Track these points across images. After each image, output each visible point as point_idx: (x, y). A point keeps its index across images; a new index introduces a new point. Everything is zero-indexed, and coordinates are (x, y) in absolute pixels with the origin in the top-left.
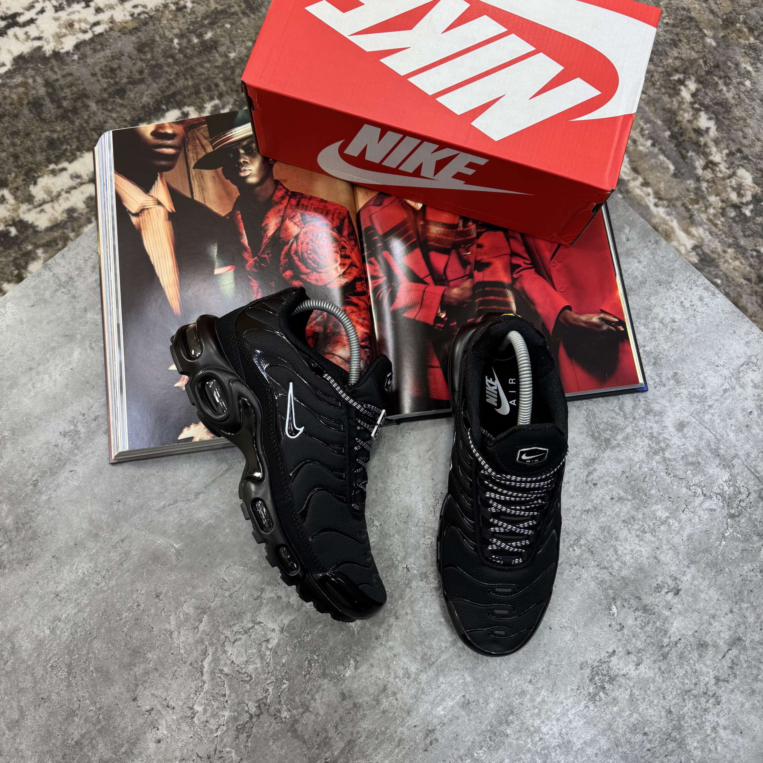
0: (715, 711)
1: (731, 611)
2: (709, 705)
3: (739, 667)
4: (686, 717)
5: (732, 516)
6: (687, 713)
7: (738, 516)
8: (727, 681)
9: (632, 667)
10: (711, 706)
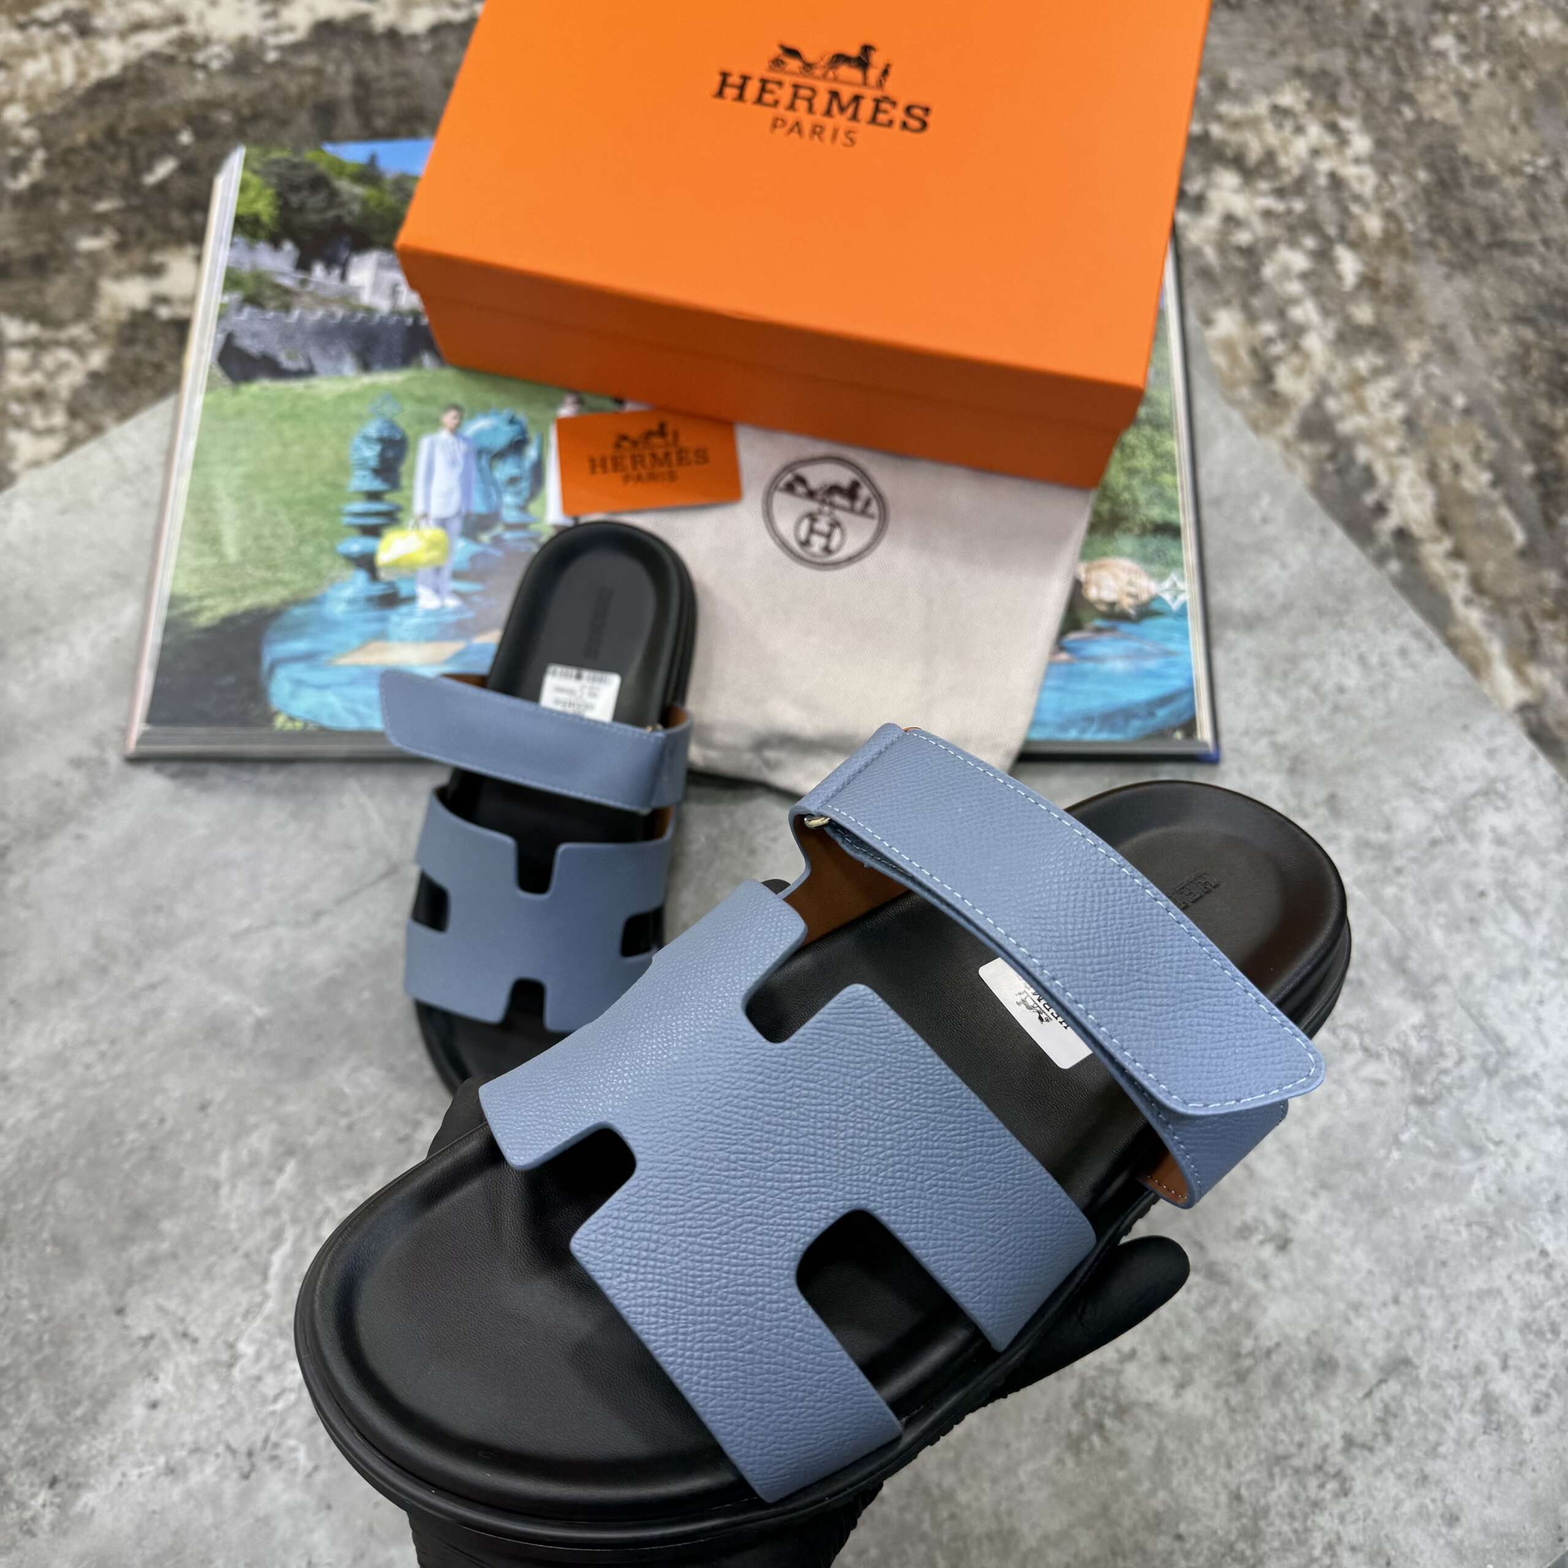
0: (1337, 1508)
1: (1396, 1300)
2: (1326, 1494)
3: (1399, 1421)
4: (1273, 1513)
5: (1420, 1101)
6: (1276, 1504)
7: (1432, 1103)
8: (1371, 1450)
9: (1167, 1390)
10: (1328, 1497)
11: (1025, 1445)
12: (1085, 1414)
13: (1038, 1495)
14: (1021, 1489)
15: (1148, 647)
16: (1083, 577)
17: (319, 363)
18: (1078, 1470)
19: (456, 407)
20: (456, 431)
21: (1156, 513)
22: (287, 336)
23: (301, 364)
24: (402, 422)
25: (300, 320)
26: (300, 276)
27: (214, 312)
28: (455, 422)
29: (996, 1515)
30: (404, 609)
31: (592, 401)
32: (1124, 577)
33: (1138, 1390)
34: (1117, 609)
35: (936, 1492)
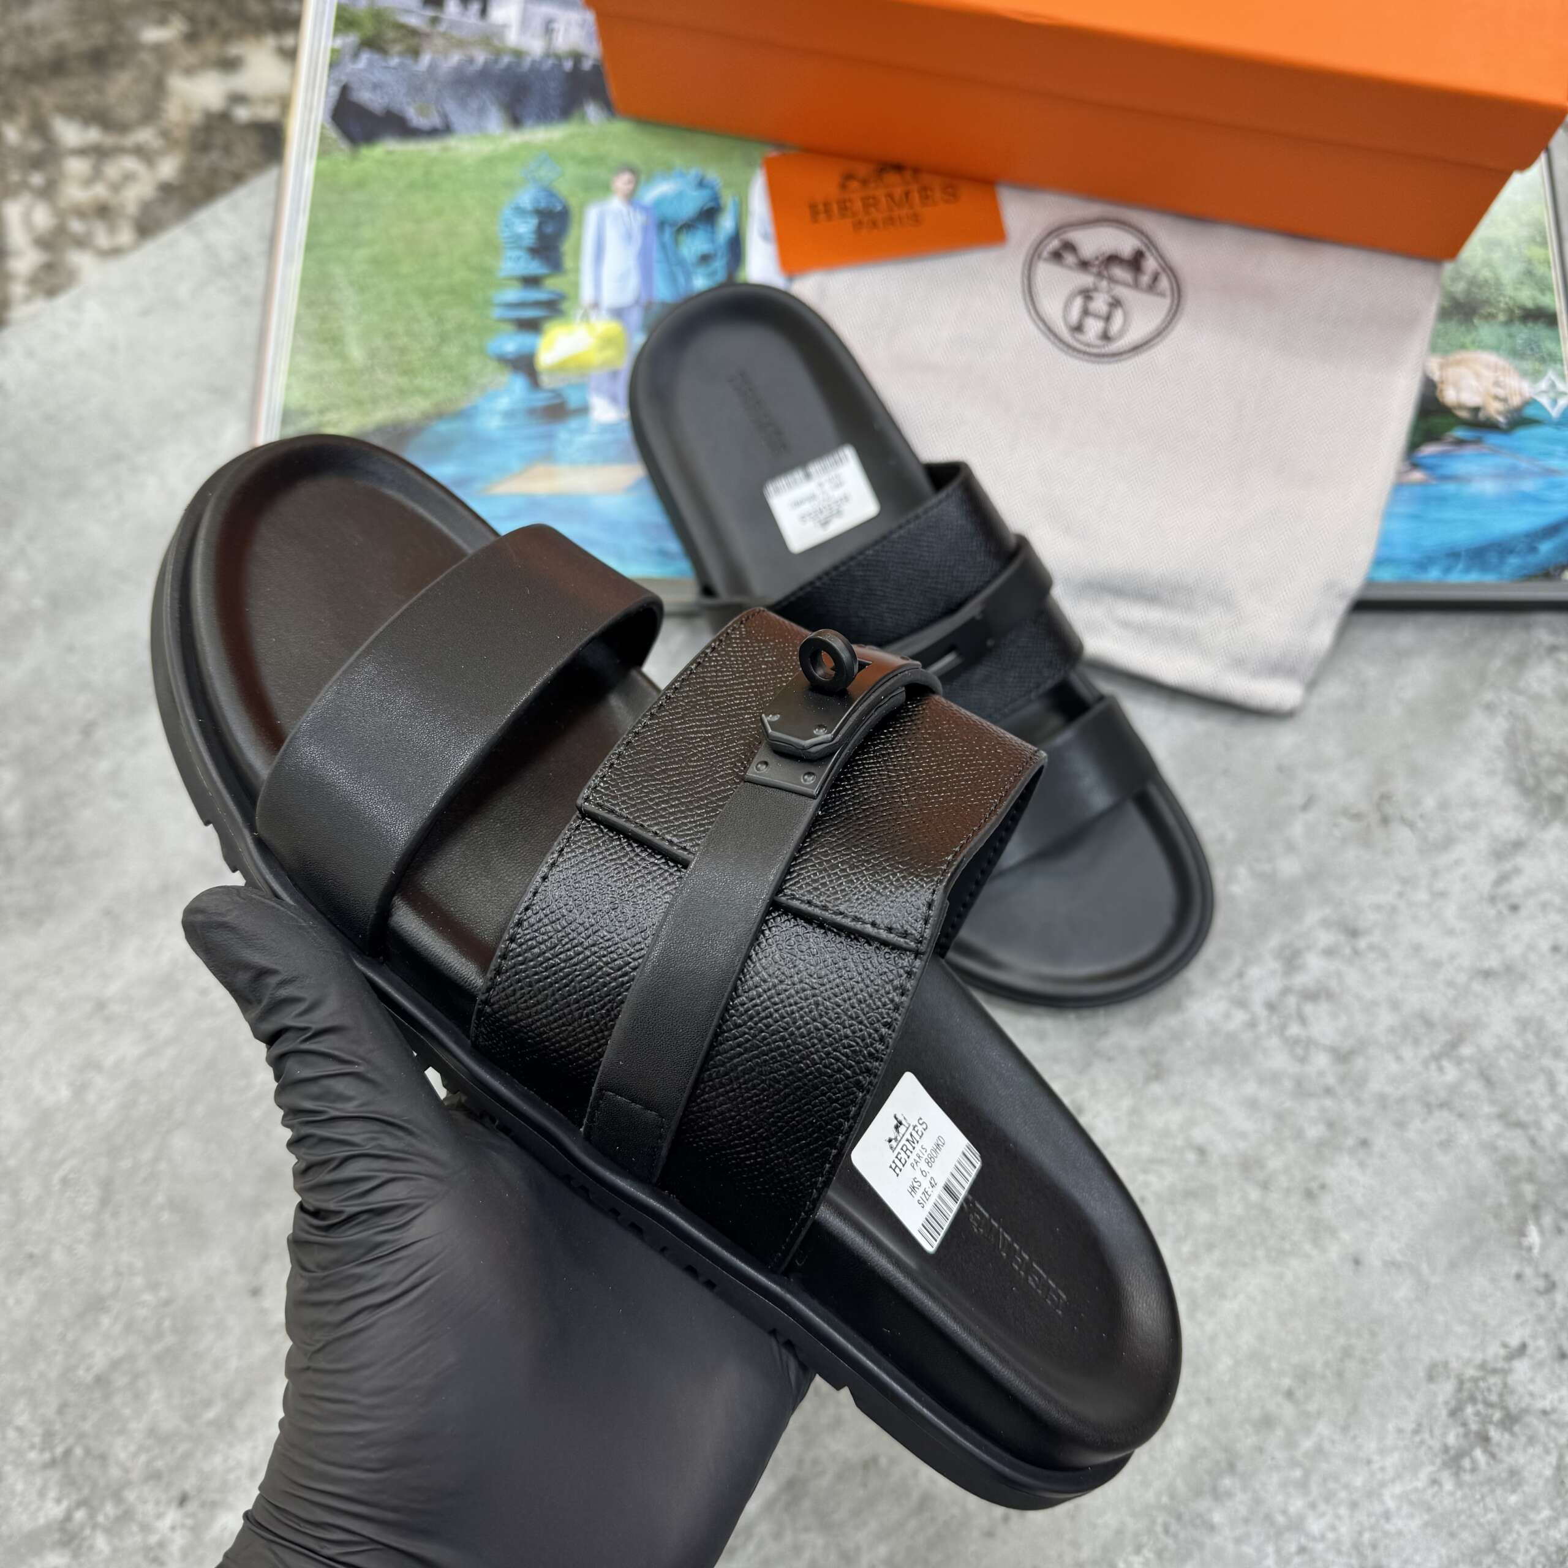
11: (1392, 1461)
12: (1464, 1424)
13: (1410, 1524)
14: (1387, 1516)
15: (1524, 465)
16: (1436, 376)
17: (457, 118)
18: (1459, 1494)
19: (633, 171)
20: (631, 198)
21: (1526, 296)
22: (416, 88)
23: (435, 120)
24: (564, 188)
25: (432, 68)
26: (430, 13)
27: (324, 59)
28: (631, 187)
29: (1357, 1546)
30: (574, 423)
32: (1489, 375)
33: (1532, 1395)
34: (1481, 416)
35: (1280, 1519)
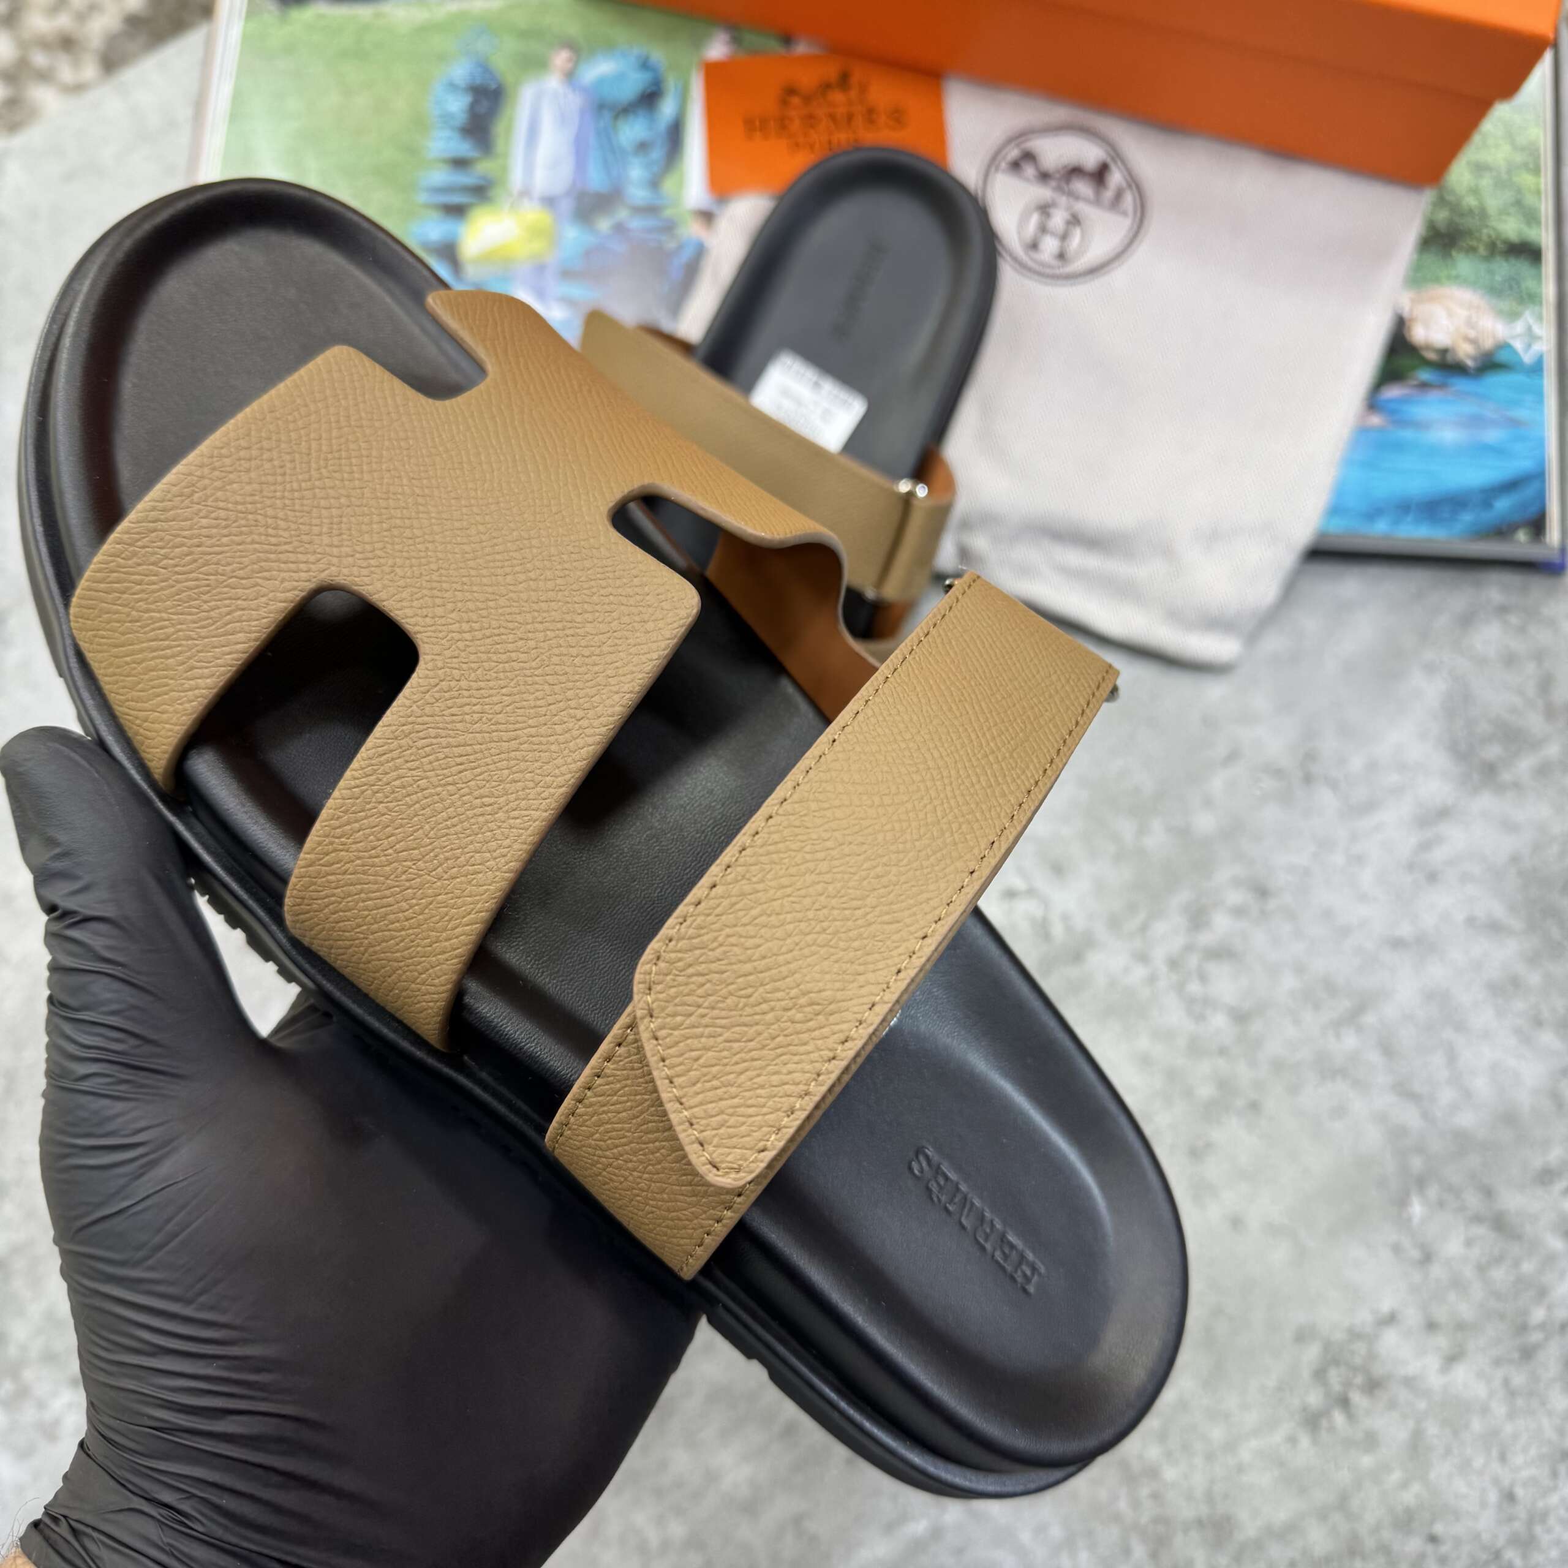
12: (1327, 1386)
16: (1408, 314)
18: (1314, 1452)
19: (570, 45)
21: (1511, 228)
24: (500, 64)
28: (570, 65)
31: (753, 39)
32: (1463, 313)
33: (1396, 1361)
34: (1449, 358)
